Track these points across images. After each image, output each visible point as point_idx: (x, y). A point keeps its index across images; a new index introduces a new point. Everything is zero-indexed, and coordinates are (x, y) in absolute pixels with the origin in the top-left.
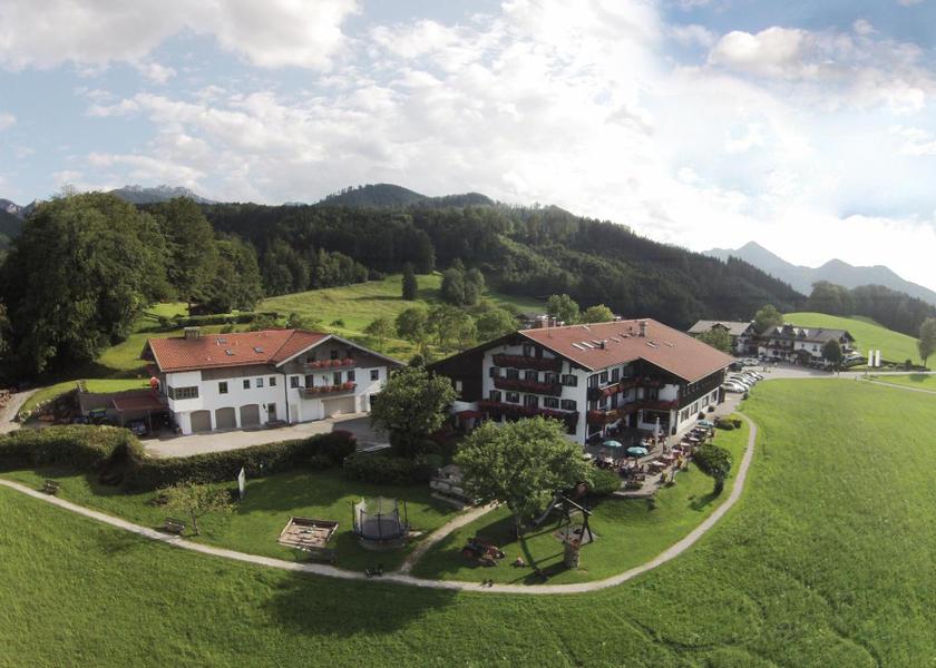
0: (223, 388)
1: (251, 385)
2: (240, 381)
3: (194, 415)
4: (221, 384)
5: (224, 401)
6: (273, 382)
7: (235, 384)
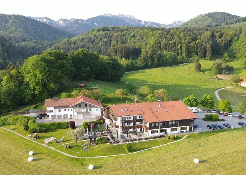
0: (60, 111)
1: (66, 110)
2: (64, 109)
3: (52, 116)
4: (59, 110)
5: (59, 113)
6: (72, 110)
7: (62, 110)
